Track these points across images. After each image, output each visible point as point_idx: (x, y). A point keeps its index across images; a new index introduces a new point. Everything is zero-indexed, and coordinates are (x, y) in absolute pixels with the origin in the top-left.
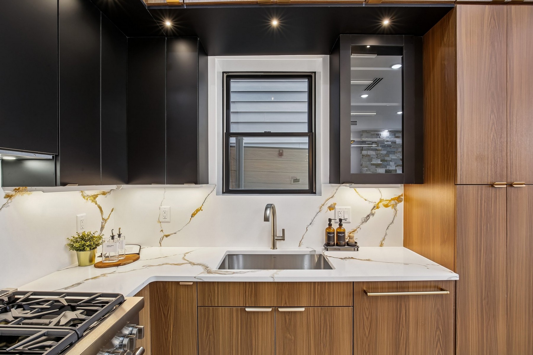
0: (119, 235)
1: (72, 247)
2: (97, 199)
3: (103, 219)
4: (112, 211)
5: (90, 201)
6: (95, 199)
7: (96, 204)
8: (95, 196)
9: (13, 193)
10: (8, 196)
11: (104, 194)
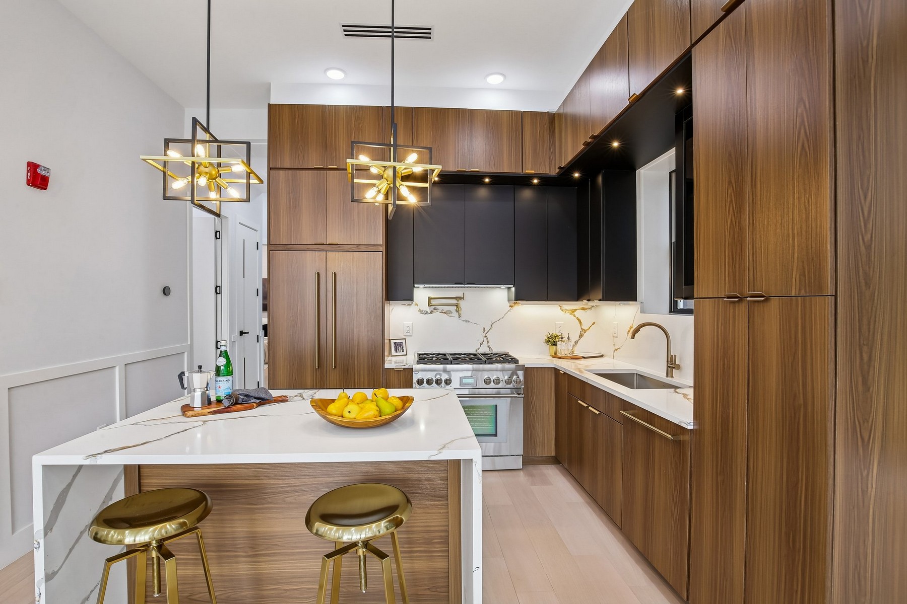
0: (568, 338)
1: (548, 342)
2: (575, 313)
3: (582, 329)
4: (594, 324)
5: (569, 314)
6: (573, 312)
7: (575, 316)
8: (575, 310)
9: (514, 305)
10: (511, 306)
11: (583, 309)
